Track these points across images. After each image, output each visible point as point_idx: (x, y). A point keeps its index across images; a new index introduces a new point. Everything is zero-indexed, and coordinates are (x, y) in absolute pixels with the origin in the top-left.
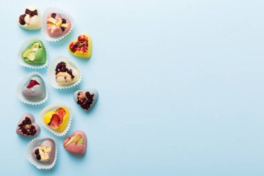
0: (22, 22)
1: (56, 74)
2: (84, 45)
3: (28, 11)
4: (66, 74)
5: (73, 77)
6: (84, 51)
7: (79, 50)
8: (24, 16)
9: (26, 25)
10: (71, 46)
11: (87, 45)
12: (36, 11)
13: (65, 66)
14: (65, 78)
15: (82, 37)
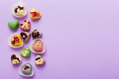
0: (16, 11)
1: (12, 60)
2: (17, 40)
3: (19, 7)
4: (16, 60)
5: (19, 61)
6: (18, 43)
7: (16, 43)
8: (17, 9)
9: (17, 13)
10: (12, 42)
11: (19, 40)
12: (23, 7)
13: (15, 56)
14: (16, 62)
15: (15, 37)
